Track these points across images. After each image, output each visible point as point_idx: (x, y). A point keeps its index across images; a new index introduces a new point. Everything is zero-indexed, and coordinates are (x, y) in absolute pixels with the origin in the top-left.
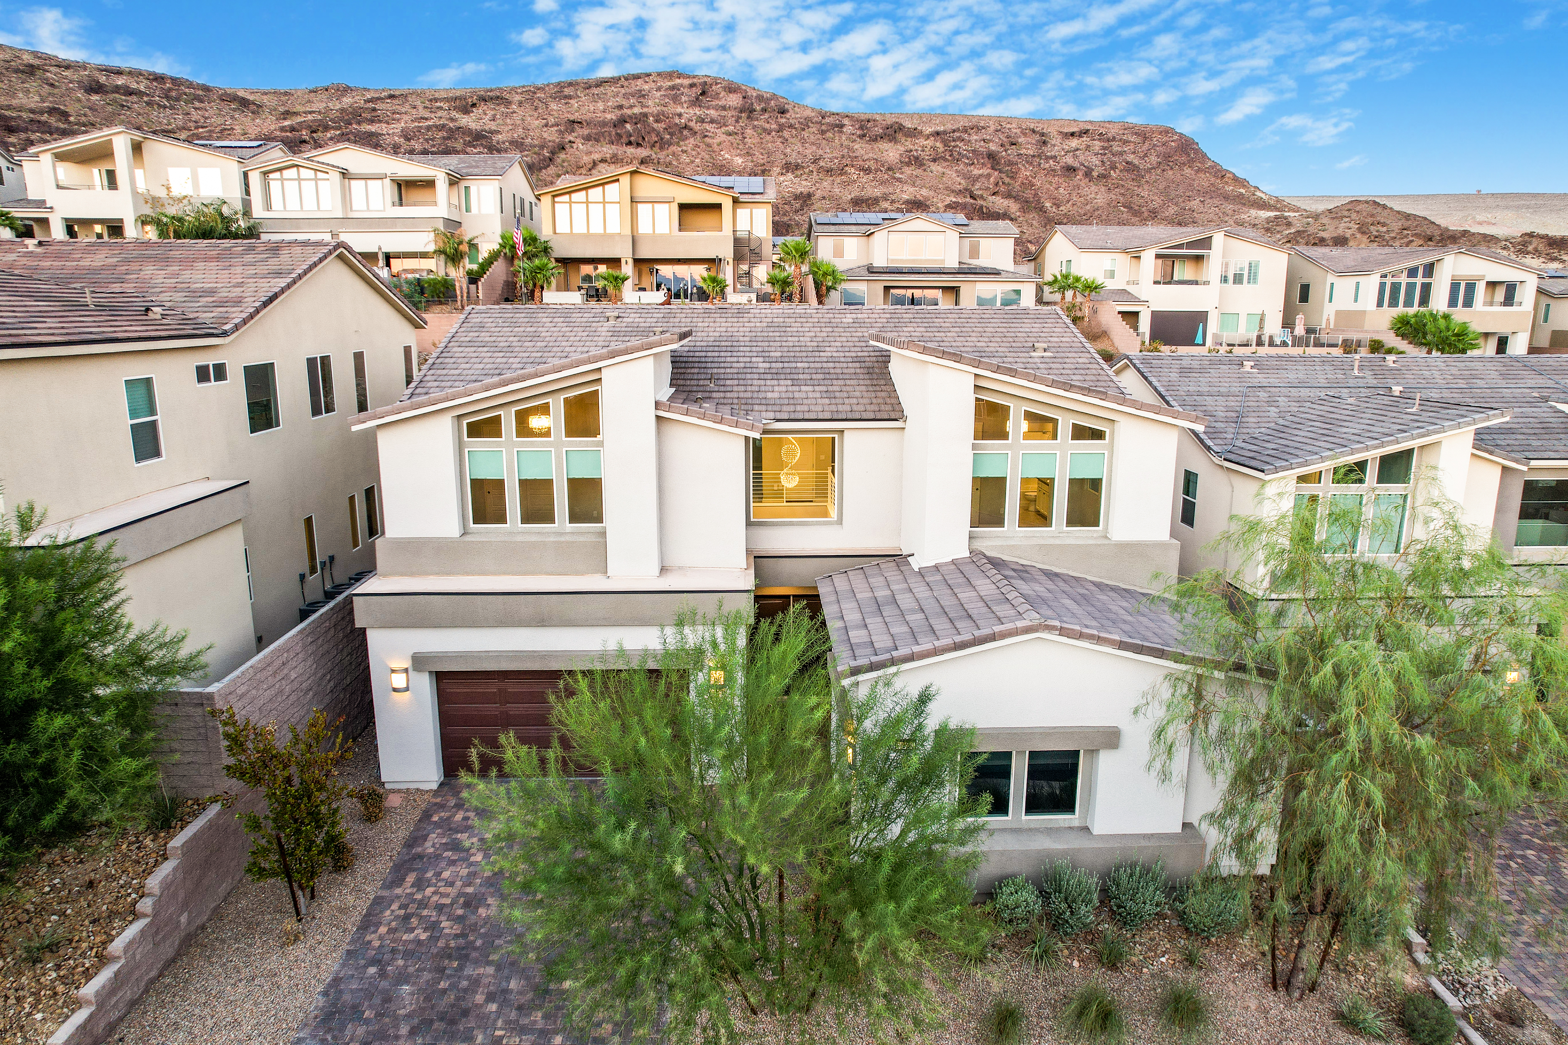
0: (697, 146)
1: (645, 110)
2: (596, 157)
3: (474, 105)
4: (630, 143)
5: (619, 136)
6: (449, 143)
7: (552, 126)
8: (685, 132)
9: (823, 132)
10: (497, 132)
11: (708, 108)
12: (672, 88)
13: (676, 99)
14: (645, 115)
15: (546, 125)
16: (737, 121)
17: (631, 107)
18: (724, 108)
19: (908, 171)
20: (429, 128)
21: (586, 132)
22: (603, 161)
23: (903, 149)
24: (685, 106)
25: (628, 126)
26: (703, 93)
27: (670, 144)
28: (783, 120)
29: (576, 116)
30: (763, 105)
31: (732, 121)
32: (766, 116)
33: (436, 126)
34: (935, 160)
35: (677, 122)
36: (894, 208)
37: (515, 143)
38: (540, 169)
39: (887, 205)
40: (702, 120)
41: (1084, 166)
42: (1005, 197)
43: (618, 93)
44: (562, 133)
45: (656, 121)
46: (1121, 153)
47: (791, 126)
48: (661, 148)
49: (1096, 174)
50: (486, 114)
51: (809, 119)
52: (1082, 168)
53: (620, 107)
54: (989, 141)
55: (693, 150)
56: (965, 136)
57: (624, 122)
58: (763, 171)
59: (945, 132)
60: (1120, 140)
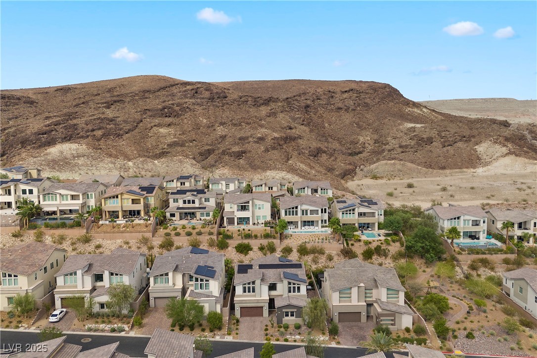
0: (190, 115)
1: (174, 102)
2: (152, 124)
3: (112, 104)
4: (166, 117)
5: (163, 114)
6: (101, 125)
7: (139, 112)
8: (187, 110)
9: (239, 105)
10: (119, 117)
11: (197, 99)
12: (185, 91)
13: (186, 97)
14: (173, 104)
15: (137, 112)
16: (207, 103)
17: (168, 101)
18: (203, 98)
19: (268, 119)
20: (94, 119)
21: (150, 113)
22: (155, 126)
23: (269, 108)
24: (189, 98)
25: (166, 110)
26: (196, 93)
27: (181, 115)
28: (224, 102)
29: (148, 107)
30: (218, 96)
31: (205, 104)
32: (219, 100)
33: (97, 118)
34: (282, 112)
35: (184, 106)
36: (253, 141)
37: (125, 121)
38: (133, 131)
39: (251, 139)
40: (194, 104)
41: (346, 106)
42: (305, 126)
43: (165, 94)
44: (142, 115)
45: (177, 106)
46: (364, 98)
47: (227, 104)
48: (178, 117)
49: (350, 109)
50: (115, 108)
51: (235, 100)
52: (345, 107)
53: (165, 101)
54: (309, 99)
55: (189, 117)
56: (298, 98)
57: (165, 108)
58: (212, 126)
59: (291, 98)
60: (365, 93)
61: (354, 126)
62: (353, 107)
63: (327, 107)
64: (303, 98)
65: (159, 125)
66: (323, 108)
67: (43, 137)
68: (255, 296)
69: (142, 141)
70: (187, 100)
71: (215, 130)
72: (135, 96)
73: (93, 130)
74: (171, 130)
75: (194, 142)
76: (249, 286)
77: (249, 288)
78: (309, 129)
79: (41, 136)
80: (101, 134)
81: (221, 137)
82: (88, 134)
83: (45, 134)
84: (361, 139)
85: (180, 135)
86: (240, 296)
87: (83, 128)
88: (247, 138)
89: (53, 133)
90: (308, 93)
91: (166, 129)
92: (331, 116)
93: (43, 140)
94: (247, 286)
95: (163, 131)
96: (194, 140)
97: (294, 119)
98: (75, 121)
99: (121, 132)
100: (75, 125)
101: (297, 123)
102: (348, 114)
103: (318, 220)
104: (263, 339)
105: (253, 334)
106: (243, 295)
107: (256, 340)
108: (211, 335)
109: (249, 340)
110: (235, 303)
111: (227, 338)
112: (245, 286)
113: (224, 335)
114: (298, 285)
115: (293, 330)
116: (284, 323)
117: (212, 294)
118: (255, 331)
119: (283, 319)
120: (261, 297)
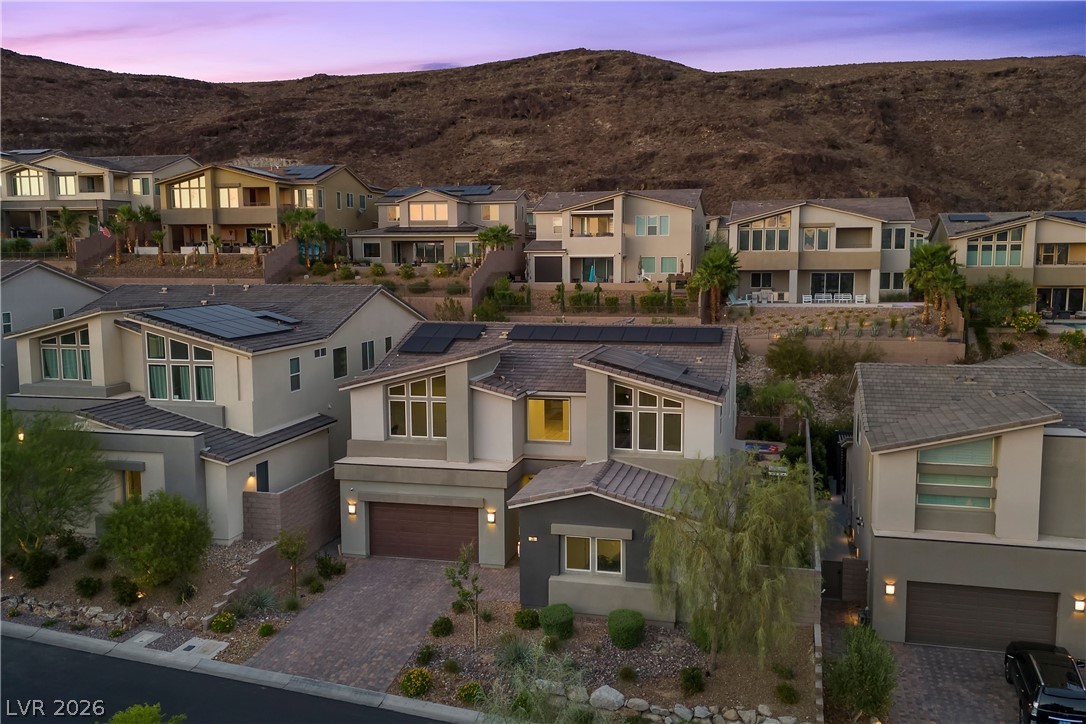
0: (575, 115)
1: (539, 86)
2: (477, 129)
3: (394, 90)
4: (515, 116)
5: (508, 110)
6: (354, 124)
7: (451, 105)
8: (570, 103)
9: (702, 95)
10: (402, 112)
11: (598, 81)
12: (571, 65)
13: (570, 75)
14: (537, 91)
15: (446, 105)
16: (621, 91)
17: (528, 84)
18: (612, 79)
19: (774, 125)
20: (340, 113)
21: (478, 108)
22: (482, 133)
23: (782, 104)
24: (578, 79)
25: (516, 102)
26: (598, 68)
27: (552, 114)
28: (666, 86)
29: (475, 95)
30: (649, 74)
31: (616, 90)
32: (652, 83)
33: (347, 111)
34: (815, 113)
35: (564, 95)
36: (722, 163)
37: (414, 122)
38: (428, 142)
39: (718, 160)
40: (588, 92)
41: (997, 106)
42: (878, 143)
43: (522, 72)
44: (457, 110)
45: (546, 95)
46: (1049, 89)
47: (672, 91)
48: (544, 119)
49: (1009, 113)
50: (400, 97)
51: (693, 84)
52: (994, 108)
53: (519, 85)
54: (891, 89)
55: (570, 119)
56: (864, 87)
57: (515, 98)
58: (624, 135)
59: (842, 85)
60: (1053, 76)
61: (1019, 150)
62: (1017, 109)
63: (942, 108)
64: (876, 87)
65: (494, 132)
66: (931, 109)
67: (210, 140)
68: (441, 452)
69: (445, 162)
70: (573, 83)
71: (628, 143)
72: (451, 75)
73: (331, 134)
74: (521, 143)
75: (570, 166)
76: (418, 398)
77: (419, 409)
78: (888, 151)
79: (206, 138)
80: (348, 142)
81: (640, 156)
82: (317, 140)
83: (217, 134)
84: (1040, 177)
85: (538, 151)
86: (370, 447)
87: (307, 129)
88: (710, 156)
89: (237, 133)
90: (891, 77)
91: (507, 140)
92: (952, 128)
93: (208, 145)
94: (408, 399)
95: (497, 143)
96: (569, 163)
97: (848, 129)
98: (293, 115)
99: (399, 143)
100: (290, 120)
101: (854, 138)
102: (1001, 124)
103: (868, 271)
104: (392, 679)
105: (357, 643)
106: (389, 442)
107: (340, 682)
108: (116, 619)
109: (303, 675)
110: (339, 480)
111: (190, 648)
112: (397, 398)
113: (192, 629)
114: (668, 403)
115: (598, 650)
116: (553, 600)
117: (224, 424)
118: (381, 625)
119: (552, 579)
120: (473, 459)
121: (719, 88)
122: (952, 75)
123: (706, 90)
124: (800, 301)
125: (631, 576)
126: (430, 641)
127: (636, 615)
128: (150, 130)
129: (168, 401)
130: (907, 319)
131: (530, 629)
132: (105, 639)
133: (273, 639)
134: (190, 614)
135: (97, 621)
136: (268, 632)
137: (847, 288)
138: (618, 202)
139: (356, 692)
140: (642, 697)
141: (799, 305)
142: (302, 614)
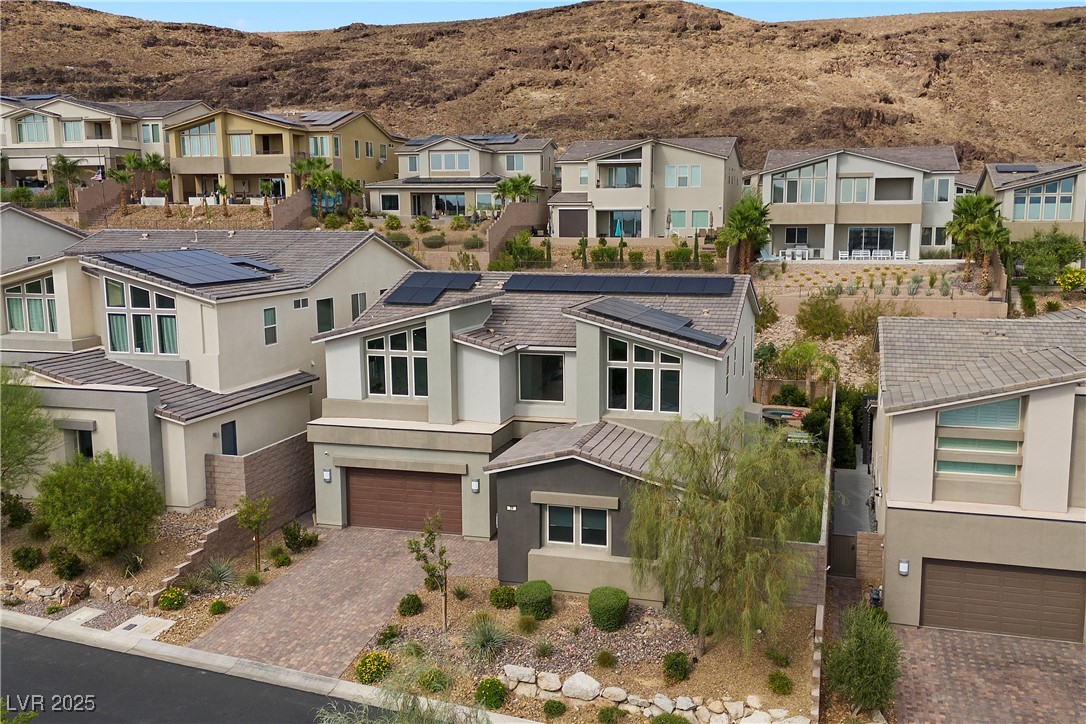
0: (618, 66)
1: (581, 35)
2: (516, 81)
3: (432, 39)
4: (556, 67)
5: (548, 61)
6: (388, 75)
7: (490, 55)
8: (613, 54)
9: (750, 45)
10: (439, 63)
11: (643, 30)
13: (614, 25)
14: (579, 41)
15: (484, 55)
16: (666, 40)
17: (569, 33)
18: (657, 29)
19: (824, 77)
20: (374, 62)
21: (518, 58)
22: (521, 84)
23: (833, 55)
24: (621, 29)
25: (557, 51)
26: (642, 16)
27: (594, 65)
28: (712, 37)
29: (515, 45)
30: (696, 23)
31: (660, 41)
32: (699, 32)
33: (382, 61)
34: (867, 65)
35: (606, 45)
36: (770, 117)
37: (450, 73)
38: (465, 94)
39: (765, 114)
40: (631, 41)
41: (1057, 58)
42: (932, 97)
43: (564, 20)
44: (496, 61)
45: (588, 45)
47: (719, 41)
48: (585, 70)
49: (1070, 66)
50: (437, 47)
51: (740, 34)
52: (1055, 61)
53: (560, 34)
54: (947, 40)
55: (613, 70)
56: (919, 37)
57: (556, 48)
58: (668, 87)
59: (896, 35)
63: (1000, 60)
64: (931, 37)
65: (532, 84)
66: (989, 61)
67: (239, 91)
68: (422, 413)
69: (482, 115)
70: (617, 33)
71: (672, 97)
72: (491, 25)
73: (364, 85)
74: (561, 95)
75: (612, 120)
76: (398, 353)
77: (399, 365)
78: (942, 106)
79: (235, 89)
80: (382, 93)
81: (684, 110)
82: (349, 92)
83: (246, 85)
85: (578, 104)
86: (346, 407)
87: (340, 79)
88: (756, 110)
89: (268, 83)
90: (948, 27)
91: (546, 93)
92: (1010, 81)
93: (237, 96)
94: (388, 354)
95: (537, 95)
96: (610, 116)
97: (901, 83)
98: (326, 65)
99: (435, 95)
100: (322, 70)
101: (907, 91)
102: (1061, 77)
103: (909, 226)
104: (348, 663)
105: (316, 622)
106: (366, 401)
107: (290, 667)
108: (54, 594)
109: (250, 658)
110: (312, 444)
111: (131, 627)
112: (376, 353)
113: (138, 605)
114: (665, 359)
115: (577, 632)
116: (532, 577)
117: (189, 380)
118: (346, 603)
119: (533, 552)
120: (457, 420)
121: (768, 38)
122: (1011, 25)
123: (754, 41)
124: (836, 257)
125: (616, 551)
126: (396, 620)
127: (618, 593)
128: (178, 80)
129: (129, 355)
130: (947, 276)
131: (505, 607)
132: (39, 616)
133: (225, 617)
134: (135, 589)
135: (33, 596)
136: (221, 609)
137: (887, 244)
138: (647, 151)
139: (307, 678)
140: (619, 685)
141: (836, 262)
142: (263, 589)
